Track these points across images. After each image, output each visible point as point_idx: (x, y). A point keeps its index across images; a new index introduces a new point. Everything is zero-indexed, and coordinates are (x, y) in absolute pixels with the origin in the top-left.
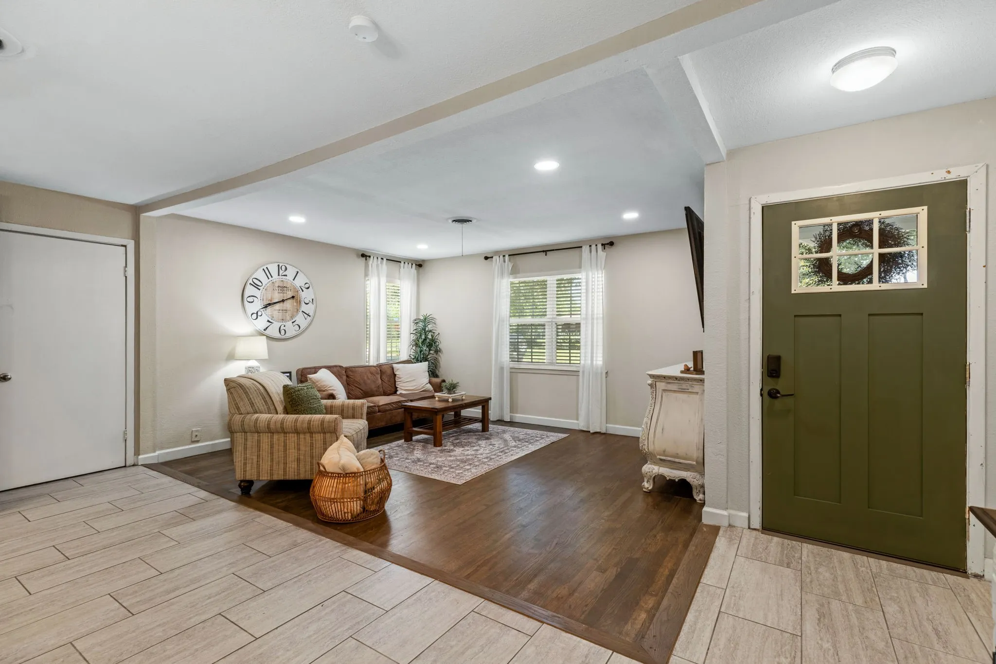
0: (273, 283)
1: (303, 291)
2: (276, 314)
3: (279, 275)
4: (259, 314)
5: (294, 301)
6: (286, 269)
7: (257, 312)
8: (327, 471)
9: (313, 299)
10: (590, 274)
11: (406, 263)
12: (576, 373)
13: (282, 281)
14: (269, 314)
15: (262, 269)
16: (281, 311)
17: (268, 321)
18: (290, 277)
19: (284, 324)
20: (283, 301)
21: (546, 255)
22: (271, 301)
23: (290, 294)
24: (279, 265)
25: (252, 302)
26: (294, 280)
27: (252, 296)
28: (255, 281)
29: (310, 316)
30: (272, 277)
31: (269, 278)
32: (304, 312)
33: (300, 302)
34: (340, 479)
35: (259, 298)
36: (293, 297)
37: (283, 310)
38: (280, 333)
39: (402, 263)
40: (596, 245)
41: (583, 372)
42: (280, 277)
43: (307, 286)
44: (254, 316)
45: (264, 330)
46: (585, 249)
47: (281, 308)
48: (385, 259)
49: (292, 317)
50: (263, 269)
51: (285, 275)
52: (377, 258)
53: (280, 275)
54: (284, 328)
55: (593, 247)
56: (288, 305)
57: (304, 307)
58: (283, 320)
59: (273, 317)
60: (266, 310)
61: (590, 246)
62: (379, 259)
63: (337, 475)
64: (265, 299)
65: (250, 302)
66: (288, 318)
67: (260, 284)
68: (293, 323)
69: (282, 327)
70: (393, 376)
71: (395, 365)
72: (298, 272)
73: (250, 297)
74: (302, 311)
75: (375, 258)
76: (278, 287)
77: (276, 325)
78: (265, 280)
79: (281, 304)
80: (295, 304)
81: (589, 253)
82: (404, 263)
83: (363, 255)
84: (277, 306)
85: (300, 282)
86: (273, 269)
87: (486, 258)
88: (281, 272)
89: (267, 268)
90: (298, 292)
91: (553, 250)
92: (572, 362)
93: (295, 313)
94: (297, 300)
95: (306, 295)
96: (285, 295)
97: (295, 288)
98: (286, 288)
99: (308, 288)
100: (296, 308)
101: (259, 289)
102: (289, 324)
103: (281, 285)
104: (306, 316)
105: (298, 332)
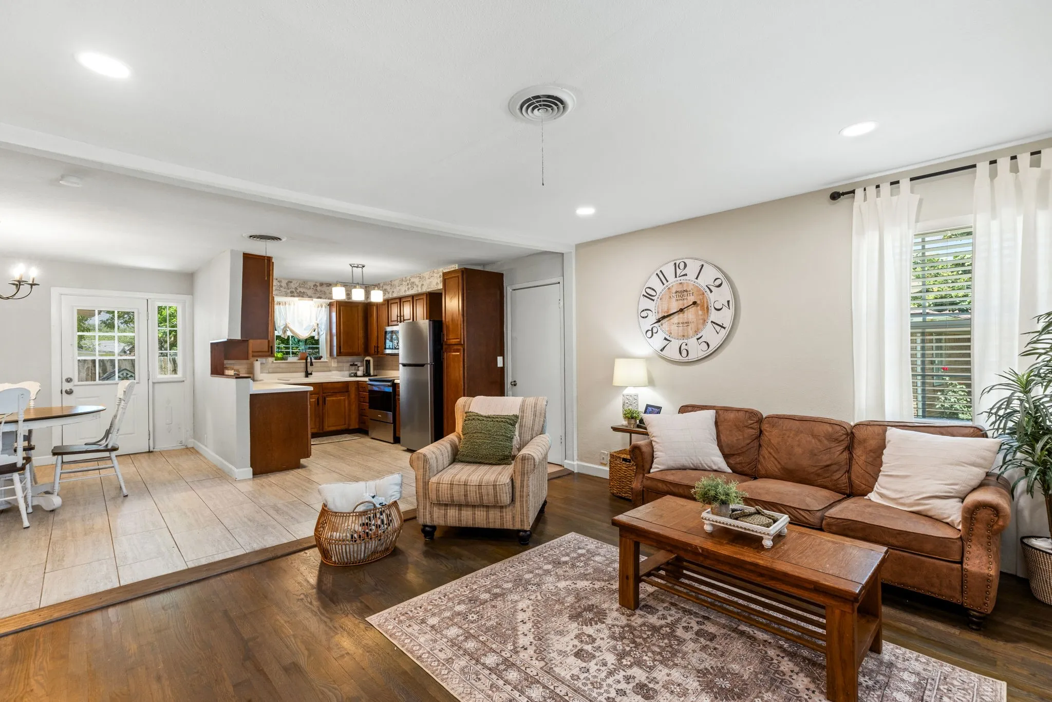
0: (669, 288)
1: (711, 291)
2: (674, 327)
3: (676, 277)
4: (655, 330)
5: (699, 308)
6: (685, 265)
7: (652, 329)
9: (728, 302)
13: (681, 283)
14: (666, 329)
15: (655, 274)
16: (681, 325)
17: (665, 339)
18: (692, 276)
19: (686, 341)
20: (681, 310)
22: (668, 312)
23: (691, 299)
24: (675, 264)
25: (646, 317)
26: (697, 278)
27: (646, 310)
28: (648, 290)
29: (724, 328)
30: (667, 281)
31: (663, 284)
32: (714, 323)
33: (708, 308)
35: (654, 312)
36: (694, 303)
37: (683, 323)
38: (681, 354)
42: (678, 279)
43: (718, 282)
44: (649, 334)
45: (661, 350)
47: (681, 321)
48: (905, 184)
49: (696, 332)
50: (657, 274)
51: (684, 275)
52: (879, 186)
53: (678, 276)
54: (686, 348)
56: (690, 314)
57: (714, 316)
58: (684, 336)
59: (671, 333)
60: (661, 325)
62: (885, 186)
64: (659, 311)
65: (643, 317)
66: (691, 332)
67: (654, 294)
68: (698, 339)
69: (683, 347)
72: (703, 266)
73: (643, 311)
74: (712, 322)
75: (872, 189)
76: (676, 292)
77: (675, 344)
78: (659, 287)
79: (681, 315)
80: (700, 313)
82: (994, 163)
83: (835, 195)
84: (676, 319)
85: (706, 279)
86: (669, 271)
88: (678, 271)
89: (661, 271)
90: (703, 294)
93: (700, 326)
94: (703, 306)
95: (716, 297)
96: (685, 301)
97: (699, 290)
98: (687, 291)
99: (720, 286)
100: (701, 317)
101: (653, 300)
102: (692, 341)
103: (679, 290)
104: (718, 328)
105: (706, 352)
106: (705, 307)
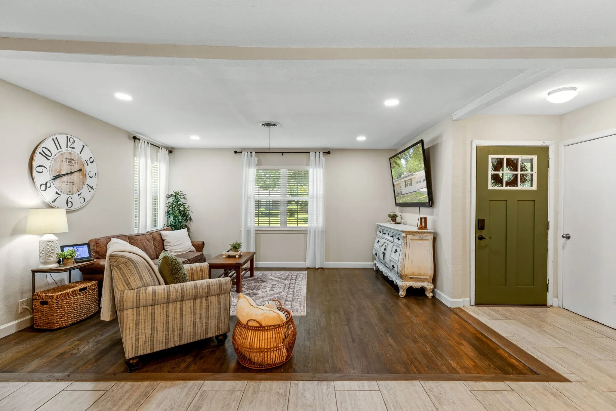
0: (62, 154)
1: (88, 165)
2: (64, 186)
3: (67, 147)
4: (48, 185)
5: (80, 173)
6: (74, 142)
7: (46, 183)
8: (264, 325)
9: (96, 173)
10: (315, 170)
11: (163, 149)
12: (304, 232)
13: (70, 153)
14: (58, 185)
15: (51, 138)
16: (69, 184)
17: (57, 193)
18: (77, 150)
19: (71, 196)
20: (71, 173)
21: (283, 155)
22: (60, 172)
23: (76, 167)
24: (67, 137)
25: (41, 172)
26: (80, 153)
27: (41, 166)
28: (45, 150)
29: (93, 189)
30: (61, 148)
31: (58, 149)
33: (85, 175)
34: (277, 330)
35: (47, 169)
36: (80, 170)
37: (70, 182)
38: (67, 205)
39: (160, 148)
40: (319, 153)
41: (310, 231)
42: (69, 149)
43: (91, 160)
44: (43, 187)
45: (53, 202)
46: (312, 154)
47: (69, 180)
49: (78, 190)
50: (53, 139)
51: (72, 148)
52: (145, 142)
53: (69, 147)
54: (71, 200)
55: (318, 153)
56: (75, 177)
57: (88, 181)
58: (70, 192)
59: (61, 189)
60: (55, 181)
61: (316, 153)
62: (146, 143)
63: (273, 327)
64: (54, 170)
65: (39, 172)
66: (75, 190)
67: (50, 154)
68: (79, 195)
69: (69, 200)
70: (161, 241)
71: (162, 232)
72: (84, 146)
73: (38, 166)
74: (87, 184)
75: (143, 142)
76: (67, 159)
77: (64, 197)
78: (54, 151)
79: (69, 176)
80: (81, 177)
81: (315, 157)
82: (162, 148)
83: (135, 138)
84: (65, 178)
85: (85, 156)
86: (62, 140)
87: (236, 152)
88: (69, 144)
89: (56, 138)
90: (83, 165)
91: (290, 152)
92: (298, 225)
93: (81, 186)
94: (83, 173)
95: (90, 169)
96: (72, 167)
97: (81, 162)
98: (74, 160)
99: (92, 162)
100: (82, 180)
101: (49, 160)
102: (75, 196)
103: (69, 157)
104: (90, 189)
105: (83, 204)
106: (84, 174)
